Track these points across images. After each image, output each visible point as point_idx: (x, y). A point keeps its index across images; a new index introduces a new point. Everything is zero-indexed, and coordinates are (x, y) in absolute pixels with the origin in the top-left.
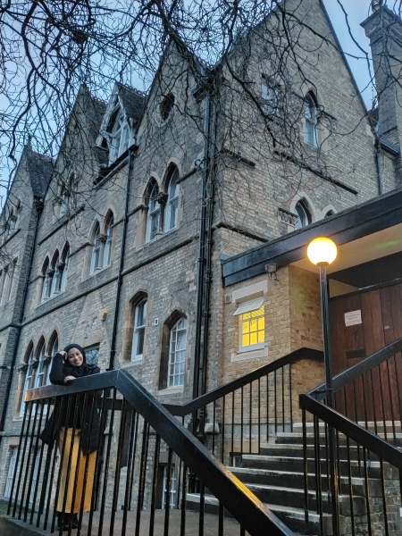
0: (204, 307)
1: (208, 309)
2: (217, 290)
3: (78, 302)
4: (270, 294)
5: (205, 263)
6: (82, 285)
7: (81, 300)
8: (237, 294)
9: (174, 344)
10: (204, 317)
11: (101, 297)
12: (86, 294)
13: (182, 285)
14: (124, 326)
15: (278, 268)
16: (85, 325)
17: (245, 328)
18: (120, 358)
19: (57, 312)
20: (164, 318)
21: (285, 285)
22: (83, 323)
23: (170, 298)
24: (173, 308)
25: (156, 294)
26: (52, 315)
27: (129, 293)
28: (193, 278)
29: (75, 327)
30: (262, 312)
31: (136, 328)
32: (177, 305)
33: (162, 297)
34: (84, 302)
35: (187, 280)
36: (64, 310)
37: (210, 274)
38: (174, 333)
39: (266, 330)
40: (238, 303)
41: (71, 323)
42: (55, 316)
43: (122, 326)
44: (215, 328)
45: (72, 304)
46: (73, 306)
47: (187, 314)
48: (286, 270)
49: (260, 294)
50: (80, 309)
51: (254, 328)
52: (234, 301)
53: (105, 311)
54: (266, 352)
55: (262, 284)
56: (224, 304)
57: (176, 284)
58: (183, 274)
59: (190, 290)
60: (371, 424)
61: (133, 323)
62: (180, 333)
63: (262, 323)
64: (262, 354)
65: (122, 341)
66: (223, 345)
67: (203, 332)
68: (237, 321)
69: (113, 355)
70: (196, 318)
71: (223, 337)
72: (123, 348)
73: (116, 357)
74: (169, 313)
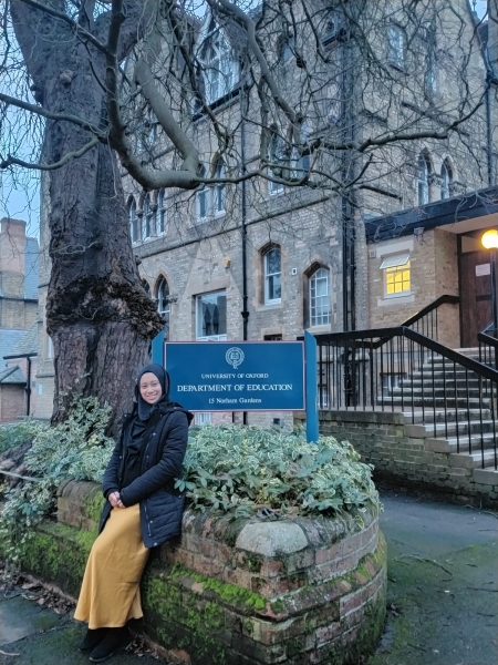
0: (349, 260)
1: (353, 262)
2: (361, 247)
3: (188, 247)
4: (416, 252)
5: (347, 220)
6: (191, 231)
7: (193, 246)
8: (381, 249)
9: (313, 292)
10: (349, 269)
11: (220, 244)
12: (198, 241)
13: (321, 239)
14: (255, 273)
15: (425, 230)
16: (202, 271)
17: (389, 279)
18: (253, 302)
19: (160, 256)
20: (303, 269)
21: (430, 245)
22: (200, 268)
23: (308, 250)
24: (313, 260)
25: (291, 246)
26: (154, 258)
27: (257, 244)
28: (334, 233)
29: (189, 272)
30: (409, 266)
31: (266, 275)
32: (316, 257)
33: (298, 249)
34: (196, 249)
35: (327, 235)
36: (169, 253)
37: (354, 232)
38: (313, 282)
39: (412, 281)
40: (383, 258)
41: (183, 268)
42: (157, 260)
43: (252, 273)
44: (361, 278)
45: (181, 249)
46: (182, 252)
47: (330, 266)
48: (432, 232)
49: (407, 251)
50: (193, 255)
51: (398, 278)
52: (378, 256)
53: (228, 258)
54: (413, 299)
55: (408, 243)
56: (369, 258)
57: (314, 239)
58: (322, 229)
59: (332, 244)
61: (263, 271)
62: (319, 282)
63: (407, 275)
64: (405, 301)
65: (253, 287)
66: (369, 293)
67: (349, 282)
68: (381, 273)
69: (245, 299)
70: (341, 269)
71: (369, 286)
72: (257, 294)
73: (249, 302)
74: (309, 264)
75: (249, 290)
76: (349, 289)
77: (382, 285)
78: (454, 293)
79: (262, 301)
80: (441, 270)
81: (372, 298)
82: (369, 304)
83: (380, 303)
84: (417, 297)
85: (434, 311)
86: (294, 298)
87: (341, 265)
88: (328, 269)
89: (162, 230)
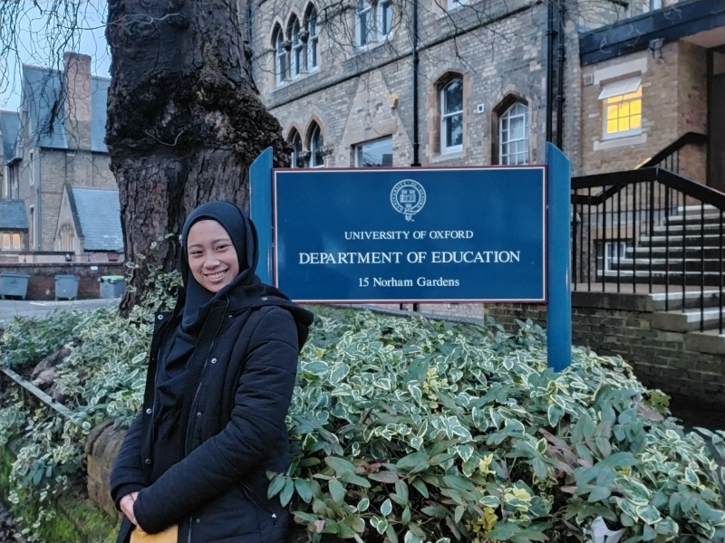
0: (556, 90)
1: (561, 92)
2: (573, 69)
3: (345, 85)
4: (650, 73)
5: (555, 36)
7: (352, 82)
8: (600, 73)
9: (505, 135)
10: (556, 101)
11: (385, 78)
12: (358, 75)
13: (517, 64)
14: (428, 114)
15: (665, 43)
16: (363, 113)
17: (611, 113)
18: (427, 151)
19: (312, 98)
20: (492, 105)
21: (672, 64)
22: (360, 111)
23: (498, 79)
24: (506, 92)
25: (477, 75)
26: (304, 101)
27: (432, 73)
28: (535, 54)
29: (347, 116)
30: (639, 94)
31: (443, 115)
32: (511, 88)
33: (486, 79)
34: (356, 86)
35: (526, 57)
36: (323, 94)
37: (563, 50)
38: (504, 122)
39: (644, 115)
40: (603, 84)
41: (340, 111)
42: (309, 103)
43: (425, 114)
44: (571, 115)
45: (337, 88)
46: (339, 91)
47: (528, 99)
48: (675, 46)
49: (638, 74)
50: (352, 94)
51: (624, 110)
52: (597, 82)
53: (395, 96)
54: (644, 139)
55: (640, 62)
56: (582, 86)
57: (507, 62)
58: (519, 50)
59: (532, 69)
61: (439, 111)
62: (513, 121)
63: (637, 106)
64: (637, 141)
65: (427, 131)
66: (582, 133)
67: (555, 119)
68: (600, 106)
69: (416, 147)
70: (545, 103)
71: (582, 124)
72: (431, 140)
73: (421, 151)
74: (500, 98)
75: (421, 136)
76: (554, 128)
77: (600, 121)
78: (699, 129)
79: (437, 150)
80: (685, 98)
81: (586, 140)
82: (582, 148)
83: (597, 146)
84: (650, 135)
85: (675, 154)
86: (479, 143)
87: (544, 97)
88: (526, 103)
89: (315, 64)
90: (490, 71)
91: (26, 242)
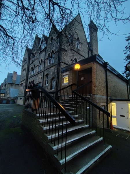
1: (59, 77)
2: (60, 74)
4: (69, 74)
5: (58, 69)
6: (38, 72)
8: (63, 74)
9: (53, 83)
11: (41, 74)
12: (38, 74)
13: (54, 73)
14: (45, 79)
16: (38, 79)
17: (65, 80)
18: (44, 85)
20: (51, 78)
21: (71, 73)
25: (50, 74)
27: (45, 74)
29: (36, 79)
30: (67, 77)
32: (53, 76)
37: (59, 71)
38: (53, 81)
39: (68, 80)
40: (64, 76)
44: (60, 80)
46: (36, 76)
47: (55, 78)
48: (72, 70)
49: (67, 74)
50: (37, 76)
53: (41, 77)
54: (68, 84)
55: (68, 73)
56: (61, 76)
58: (54, 71)
60: (83, 95)
64: (67, 84)
65: (44, 82)
66: (61, 83)
68: (63, 79)
76: (57, 82)
77: (63, 81)
82: (61, 85)
83: (63, 85)
85: (71, 86)
86: (50, 84)
90: (51, 74)
91: (5, 95)
